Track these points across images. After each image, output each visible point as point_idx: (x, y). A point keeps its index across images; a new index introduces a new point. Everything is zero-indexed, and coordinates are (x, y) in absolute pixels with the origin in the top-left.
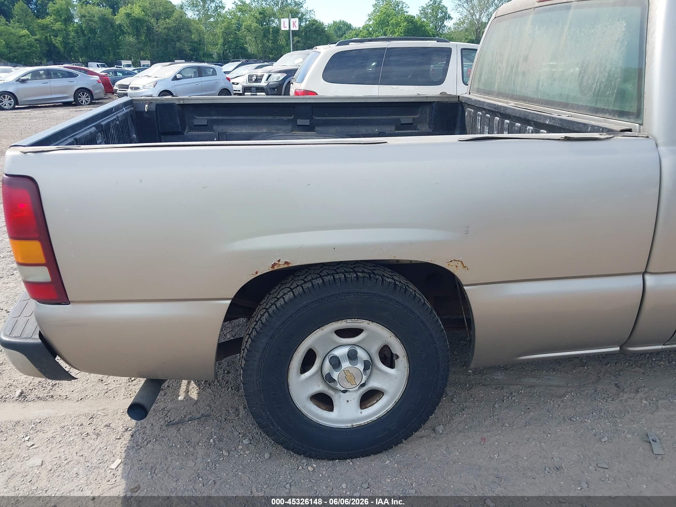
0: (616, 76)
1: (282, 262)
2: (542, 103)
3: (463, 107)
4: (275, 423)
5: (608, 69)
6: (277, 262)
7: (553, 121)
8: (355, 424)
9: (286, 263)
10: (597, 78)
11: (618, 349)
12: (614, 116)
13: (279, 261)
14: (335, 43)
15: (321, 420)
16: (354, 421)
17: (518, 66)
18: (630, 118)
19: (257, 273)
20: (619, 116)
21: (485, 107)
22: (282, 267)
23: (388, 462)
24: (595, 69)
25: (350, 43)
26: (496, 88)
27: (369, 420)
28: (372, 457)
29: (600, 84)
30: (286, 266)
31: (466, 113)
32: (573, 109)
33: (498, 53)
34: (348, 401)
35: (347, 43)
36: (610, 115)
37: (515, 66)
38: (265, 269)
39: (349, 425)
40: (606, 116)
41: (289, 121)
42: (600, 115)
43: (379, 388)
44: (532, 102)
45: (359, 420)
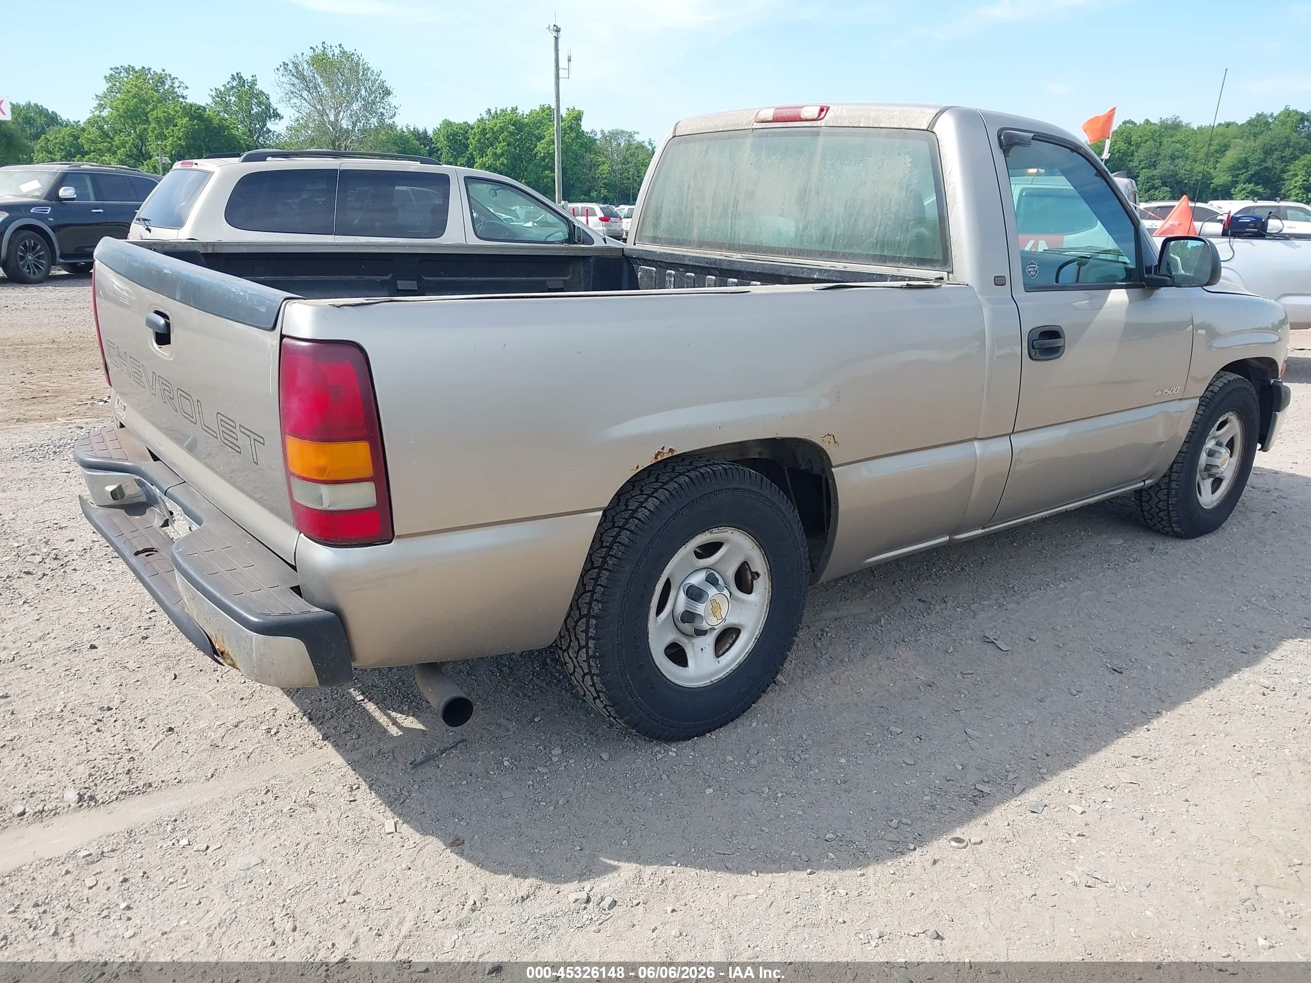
0: (908, 218)
1: (666, 450)
2: (790, 254)
3: (630, 265)
4: (635, 692)
5: (894, 210)
6: (661, 450)
7: (826, 274)
8: (715, 679)
9: (671, 450)
10: (879, 221)
11: (947, 538)
12: (910, 264)
13: (663, 448)
14: (239, 156)
15: (678, 680)
16: (712, 675)
17: (736, 204)
18: (934, 266)
19: (637, 468)
20: (918, 265)
21: (687, 262)
22: (666, 456)
23: (754, 724)
24: (875, 210)
25: (268, 159)
26: (695, 235)
27: (728, 670)
28: (731, 725)
29: (885, 229)
30: (670, 455)
31: (639, 273)
32: (847, 259)
33: (691, 186)
34: (702, 649)
35: (262, 158)
36: (905, 263)
37: (731, 205)
38: (647, 460)
39: (707, 682)
40: (900, 265)
41: (383, 283)
42: (891, 265)
43: (735, 625)
44: (772, 253)
45: (718, 672)
